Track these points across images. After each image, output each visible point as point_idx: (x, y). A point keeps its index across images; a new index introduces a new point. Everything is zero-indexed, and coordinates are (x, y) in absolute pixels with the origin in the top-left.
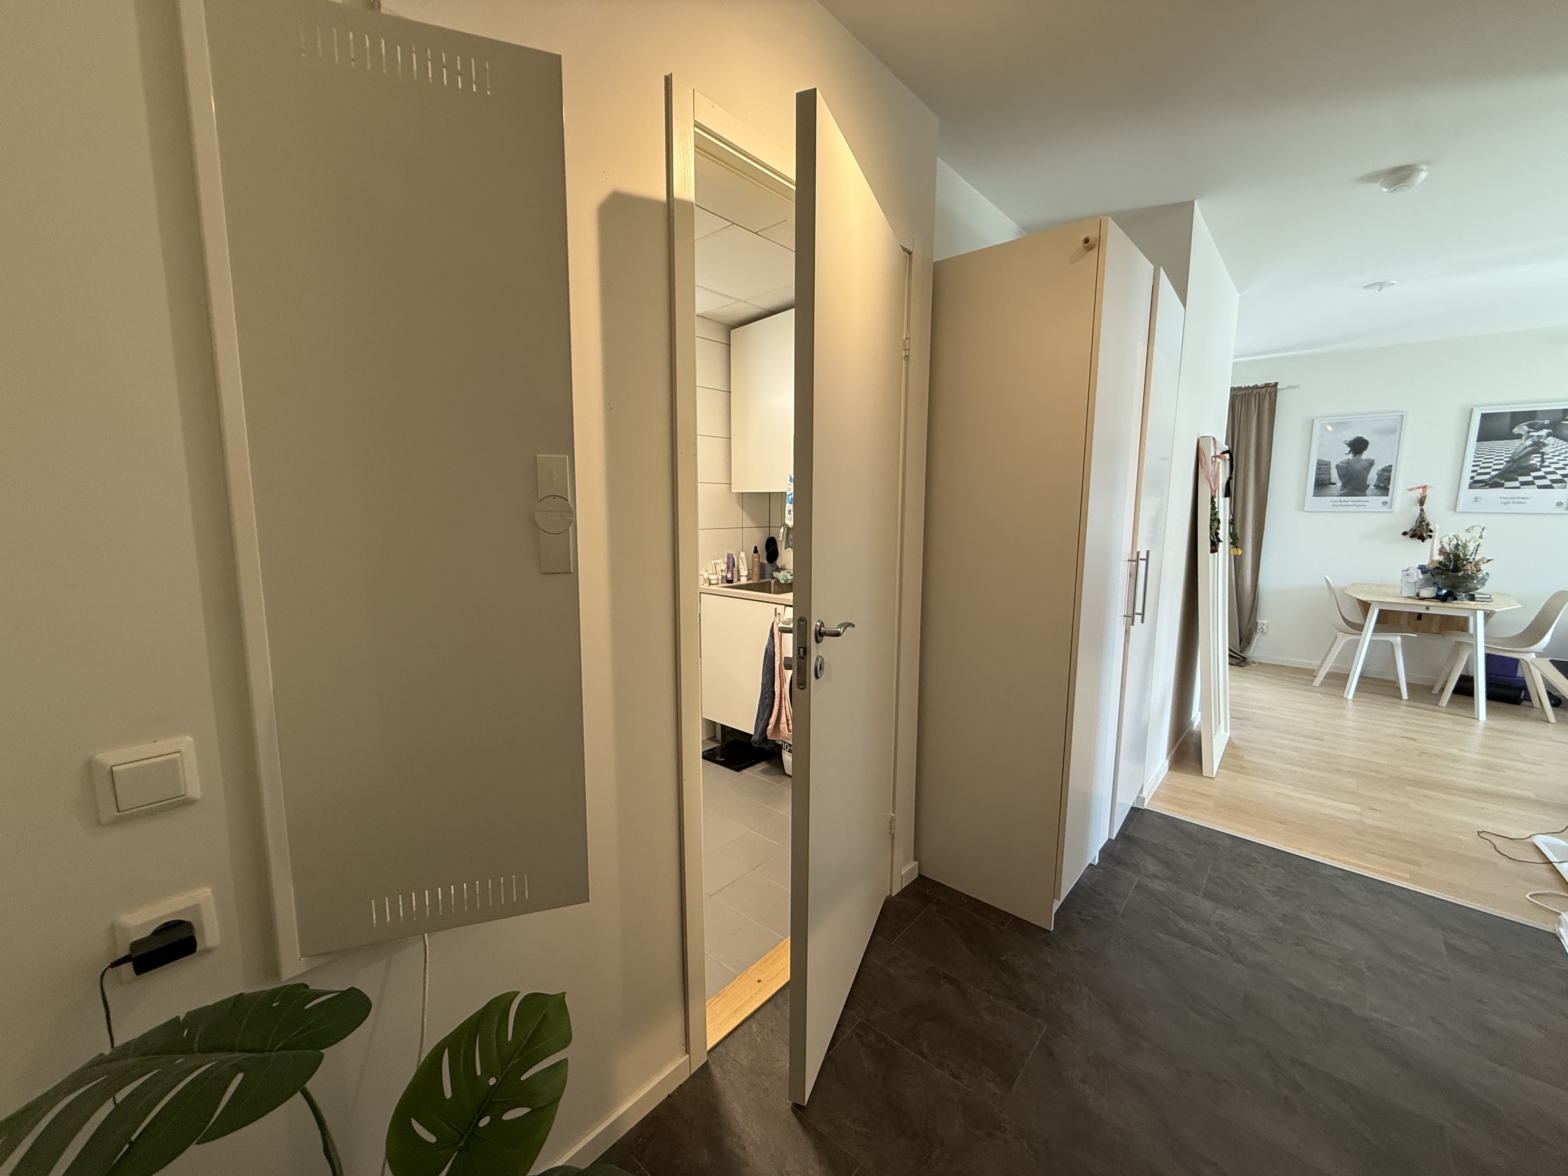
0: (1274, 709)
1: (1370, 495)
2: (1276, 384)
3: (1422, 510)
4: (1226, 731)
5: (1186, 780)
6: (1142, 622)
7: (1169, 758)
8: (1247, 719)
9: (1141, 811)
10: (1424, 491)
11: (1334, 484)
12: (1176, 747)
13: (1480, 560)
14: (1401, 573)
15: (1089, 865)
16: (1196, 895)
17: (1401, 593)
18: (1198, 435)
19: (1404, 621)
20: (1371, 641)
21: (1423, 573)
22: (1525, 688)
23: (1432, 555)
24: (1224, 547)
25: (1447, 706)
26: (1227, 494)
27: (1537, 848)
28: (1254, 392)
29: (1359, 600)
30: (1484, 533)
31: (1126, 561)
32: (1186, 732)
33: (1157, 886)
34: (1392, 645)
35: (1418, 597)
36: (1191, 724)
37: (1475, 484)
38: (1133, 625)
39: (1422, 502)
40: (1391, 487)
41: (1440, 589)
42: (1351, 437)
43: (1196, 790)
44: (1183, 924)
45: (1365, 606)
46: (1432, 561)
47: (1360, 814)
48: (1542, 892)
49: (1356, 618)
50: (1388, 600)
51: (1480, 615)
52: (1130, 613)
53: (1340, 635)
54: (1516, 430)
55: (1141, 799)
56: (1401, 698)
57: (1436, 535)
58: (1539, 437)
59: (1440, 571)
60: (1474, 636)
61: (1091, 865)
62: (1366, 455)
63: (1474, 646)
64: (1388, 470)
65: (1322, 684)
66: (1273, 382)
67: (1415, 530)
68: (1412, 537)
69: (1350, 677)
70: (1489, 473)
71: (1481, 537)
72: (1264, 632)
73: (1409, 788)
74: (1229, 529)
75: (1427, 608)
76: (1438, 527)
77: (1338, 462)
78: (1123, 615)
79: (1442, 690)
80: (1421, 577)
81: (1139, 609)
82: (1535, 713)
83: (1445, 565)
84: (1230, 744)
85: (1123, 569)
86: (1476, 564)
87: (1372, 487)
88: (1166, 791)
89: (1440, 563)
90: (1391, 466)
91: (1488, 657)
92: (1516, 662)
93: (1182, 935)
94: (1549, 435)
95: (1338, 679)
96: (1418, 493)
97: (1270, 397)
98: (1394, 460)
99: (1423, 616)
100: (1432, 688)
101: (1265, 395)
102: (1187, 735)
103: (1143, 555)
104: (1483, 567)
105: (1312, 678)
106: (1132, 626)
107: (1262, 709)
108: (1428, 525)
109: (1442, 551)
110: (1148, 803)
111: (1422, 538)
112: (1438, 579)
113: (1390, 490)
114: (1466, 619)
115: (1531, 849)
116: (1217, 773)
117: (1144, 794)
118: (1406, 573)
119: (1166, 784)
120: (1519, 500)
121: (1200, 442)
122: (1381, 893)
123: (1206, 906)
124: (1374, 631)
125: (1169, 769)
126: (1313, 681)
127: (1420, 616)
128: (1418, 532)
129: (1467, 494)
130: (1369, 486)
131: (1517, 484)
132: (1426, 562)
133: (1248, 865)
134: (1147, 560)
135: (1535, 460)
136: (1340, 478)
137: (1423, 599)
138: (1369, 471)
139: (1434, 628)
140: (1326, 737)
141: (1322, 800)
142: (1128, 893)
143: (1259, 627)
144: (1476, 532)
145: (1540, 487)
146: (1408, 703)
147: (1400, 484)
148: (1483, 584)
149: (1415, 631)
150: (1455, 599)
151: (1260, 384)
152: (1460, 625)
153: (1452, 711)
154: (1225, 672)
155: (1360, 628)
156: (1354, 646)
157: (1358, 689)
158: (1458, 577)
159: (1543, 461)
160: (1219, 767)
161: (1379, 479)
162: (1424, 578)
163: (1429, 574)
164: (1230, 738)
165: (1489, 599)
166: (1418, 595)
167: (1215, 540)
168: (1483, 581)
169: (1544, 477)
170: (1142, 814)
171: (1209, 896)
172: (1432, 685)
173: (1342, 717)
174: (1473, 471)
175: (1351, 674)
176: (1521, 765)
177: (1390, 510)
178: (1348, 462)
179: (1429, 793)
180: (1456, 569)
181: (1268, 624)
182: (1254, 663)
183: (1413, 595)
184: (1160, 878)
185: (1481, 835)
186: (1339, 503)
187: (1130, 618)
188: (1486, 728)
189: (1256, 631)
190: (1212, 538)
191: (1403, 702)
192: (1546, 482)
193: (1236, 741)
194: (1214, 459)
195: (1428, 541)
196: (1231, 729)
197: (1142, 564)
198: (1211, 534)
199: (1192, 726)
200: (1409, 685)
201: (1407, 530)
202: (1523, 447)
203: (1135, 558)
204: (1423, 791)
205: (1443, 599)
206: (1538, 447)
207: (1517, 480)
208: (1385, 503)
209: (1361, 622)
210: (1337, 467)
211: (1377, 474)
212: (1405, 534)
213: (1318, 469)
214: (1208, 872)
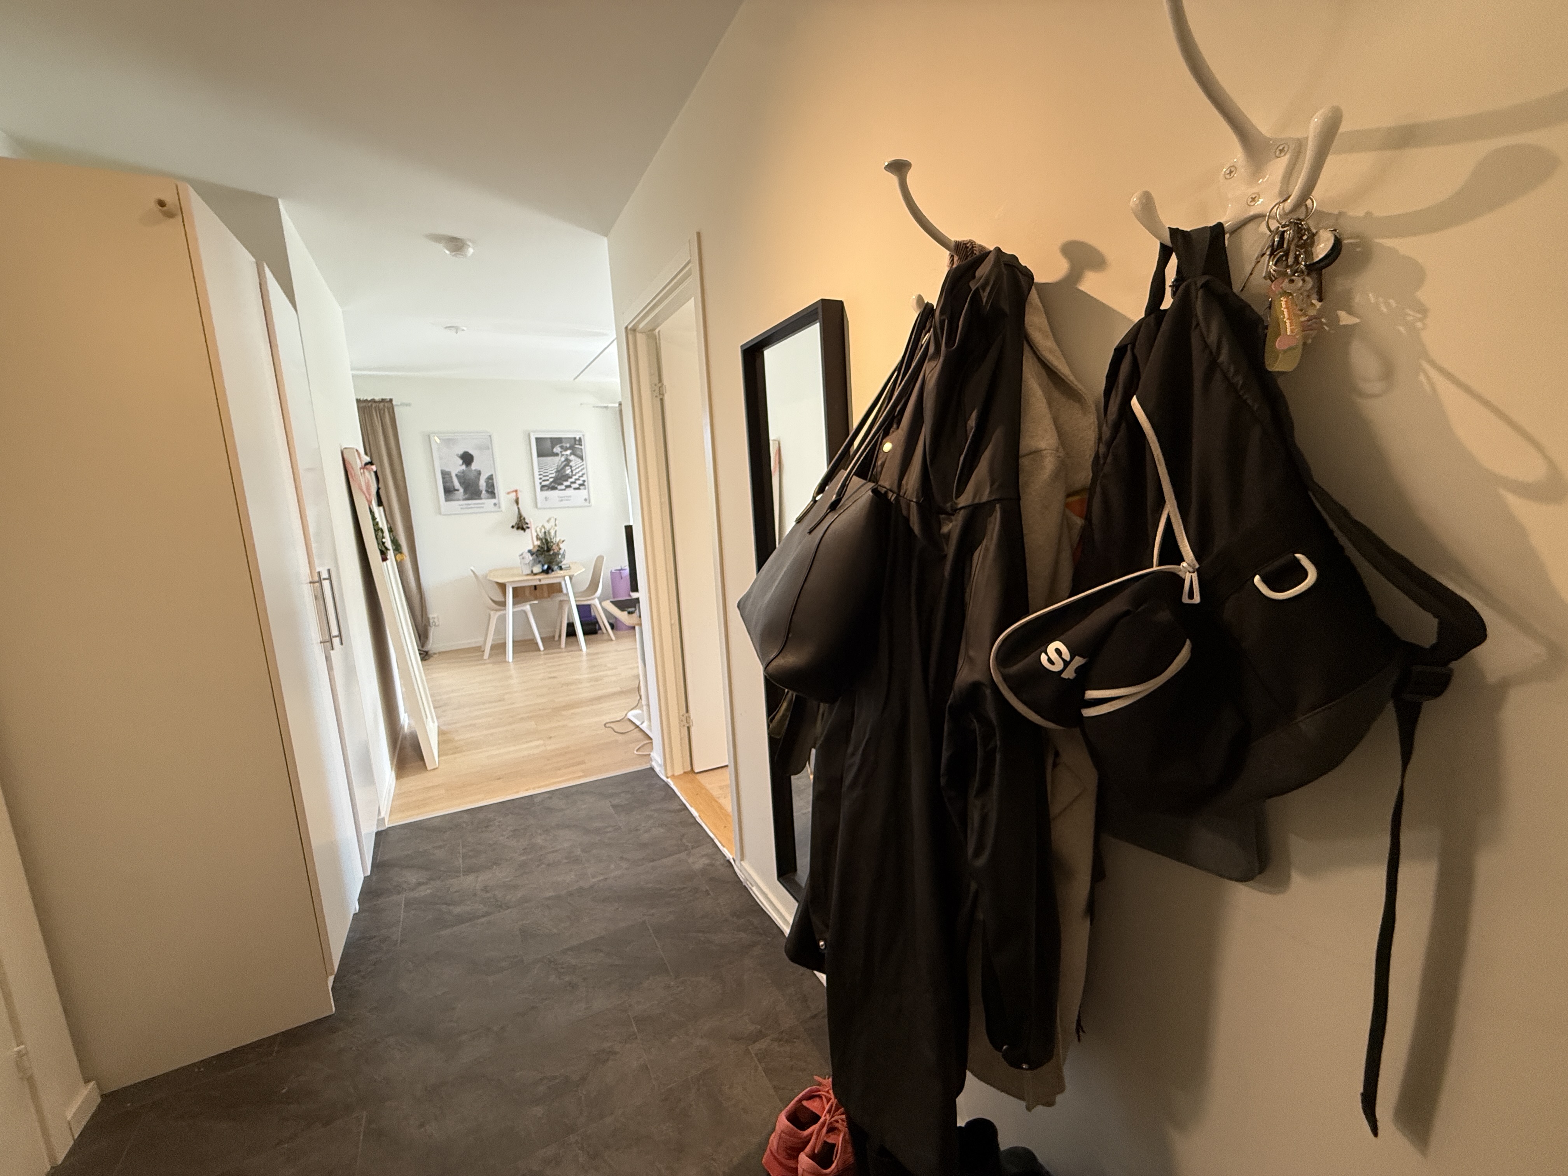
0: (463, 689)
1: (485, 498)
2: (391, 400)
3: (518, 508)
4: (433, 722)
5: (415, 782)
6: (342, 644)
7: (394, 768)
8: (446, 705)
9: (384, 833)
10: (517, 494)
11: (458, 490)
12: (396, 754)
13: (559, 542)
14: (518, 558)
15: (353, 916)
16: (457, 876)
17: (522, 572)
18: (341, 447)
19: (527, 592)
20: (514, 613)
21: (532, 555)
22: (597, 622)
23: (533, 543)
24: (391, 554)
25: (566, 646)
26: (380, 503)
27: (630, 720)
28: (374, 405)
29: (498, 583)
30: (557, 522)
31: (307, 583)
32: (400, 736)
33: (424, 891)
34: (525, 612)
35: (533, 573)
36: (402, 728)
37: (543, 488)
38: (333, 649)
39: (517, 502)
40: (496, 491)
41: (543, 566)
42: (461, 452)
43: (426, 786)
44: (456, 910)
45: (503, 587)
46: (534, 546)
47: (545, 745)
48: (640, 745)
49: (499, 598)
50: (517, 579)
51: (567, 578)
52: (327, 638)
53: (492, 613)
54: (555, 450)
55: (381, 821)
56: (539, 650)
57: (533, 527)
58: (567, 455)
59: (540, 552)
60: (567, 595)
61: (354, 914)
62: (474, 466)
63: (569, 601)
64: (490, 478)
65: (490, 655)
66: (388, 397)
67: (518, 524)
68: (518, 528)
69: (507, 645)
70: (548, 480)
71: (556, 525)
72: (437, 624)
73: (564, 713)
74: (390, 537)
75: (540, 580)
76: (532, 520)
77: (456, 472)
78: (319, 641)
79: (560, 636)
80: (531, 558)
81: (335, 632)
82: (605, 637)
83: (542, 548)
84: (441, 733)
85: (307, 593)
86: (558, 545)
87: (484, 492)
88: (400, 802)
89: (539, 546)
90: (492, 475)
91: (578, 607)
92: (589, 606)
93: (460, 920)
94: (571, 454)
95: (499, 648)
96: (513, 495)
97: (389, 412)
98: (493, 470)
99: (537, 587)
100: (554, 637)
101: (384, 410)
102: (402, 739)
103: (325, 575)
104: (561, 546)
105: (480, 653)
106: (332, 652)
107: (453, 691)
108: (524, 519)
109: (538, 538)
110: (388, 821)
111: (523, 529)
112: (541, 558)
113: (496, 495)
114: (560, 584)
115: (629, 723)
116: (439, 761)
117: (382, 815)
118: (521, 557)
119: (398, 795)
120: (567, 498)
121: (344, 453)
122: (573, 794)
123: (468, 882)
124: (514, 604)
125: (397, 779)
126: (483, 655)
127: (535, 587)
128: (520, 525)
129: (541, 495)
130: (481, 492)
131: (563, 487)
132: (531, 547)
133: (487, 827)
134: (330, 578)
135: (568, 471)
136: (461, 485)
137: (535, 574)
138: (479, 479)
139: (546, 594)
140: (506, 697)
141: (518, 747)
142: (400, 917)
143: (431, 621)
144: (552, 523)
145: (575, 489)
146: (547, 651)
147: (501, 488)
148: (564, 558)
149: (536, 599)
150: (553, 571)
151: (377, 398)
152: (556, 589)
153: (569, 649)
154: (419, 669)
155: (503, 604)
156: (503, 620)
157: (514, 653)
158: (550, 555)
159: (572, 471)
160: (439, 756)
161: (487, 486)
162: (533, 559)
163: (534, 555)
164: (438, 727)
165: (569, 568)
166: (532, 572)
167: (383, 549)
168: (564, 556)
169: (574, 483)
170: (387, 834)
171: (469, 870)
172: (552, 635)
173: (510, 677)
174: (540, 479)
175: (507, 642)
176: (609, 673)
177: (499, 510)
178: (463, 472)
179: (576, 711)
180: (549, 550)
181: (438, 617)
182: (435, 654)
183: (529, 572)
184: (423, 884)
185: (607, 725)
186: (465, 506)
187: (328, 642)
188: (588, 654)
189: (430, 626)
190: (380, 547)
191: (542, 653)
192: (576, 486)
193: (444, 728)
194: (362, 471)
195: (527, 530)
196: (438, 718)
197: (326, 584)
198: (378, 544)
199: (404, 730)
200: (542, 639)
201: (514, 524)
202: (560, 462)
203: (316, 578)
204: (572, 711)
205: (546, 572)
206: (568, 461)
207: (562, 484)
208: (495, 504)
209: (503, 600)
210: (457, 475)
211: (485, 482)
212: (513, 527)
213: (443, 478)
214: (461, 851)
